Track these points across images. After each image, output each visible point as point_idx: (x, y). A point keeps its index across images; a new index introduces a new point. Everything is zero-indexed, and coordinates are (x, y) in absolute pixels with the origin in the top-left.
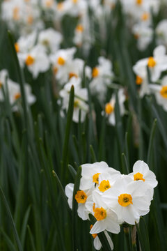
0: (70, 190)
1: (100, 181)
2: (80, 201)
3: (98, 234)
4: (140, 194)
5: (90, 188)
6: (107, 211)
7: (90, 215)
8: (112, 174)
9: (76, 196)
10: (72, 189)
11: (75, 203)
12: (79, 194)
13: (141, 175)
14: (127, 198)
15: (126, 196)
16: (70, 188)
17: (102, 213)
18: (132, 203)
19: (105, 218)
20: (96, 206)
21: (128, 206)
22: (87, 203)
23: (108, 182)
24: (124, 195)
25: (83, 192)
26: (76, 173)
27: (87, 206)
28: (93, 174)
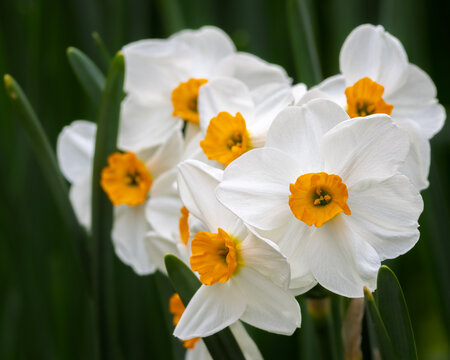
0: (79, 151)
1: (207, 115)
2: (121, 197)
3: (207, 340)
4: (376, 172)
5: (163, 140)
6: (245, 245)
7: (172, 262)
8: (253, 80)
9: (106, 175)
10: (88, 145)
11: (102, 205)
12: (117, 167)
13: (376, 89)
14: (324, 192)
15: (321, 182)
16: (77, 142)
17: (223, 251)
18: (347, 210)
19: (235, 271)
20: (193, 222)
21: (331, 225)
22: (152, 202)
23: (240, 120)
24: (315, 177)
25: (132, 158)
26: (101, 82)
27: (152, 216)
28: (174, 85)
